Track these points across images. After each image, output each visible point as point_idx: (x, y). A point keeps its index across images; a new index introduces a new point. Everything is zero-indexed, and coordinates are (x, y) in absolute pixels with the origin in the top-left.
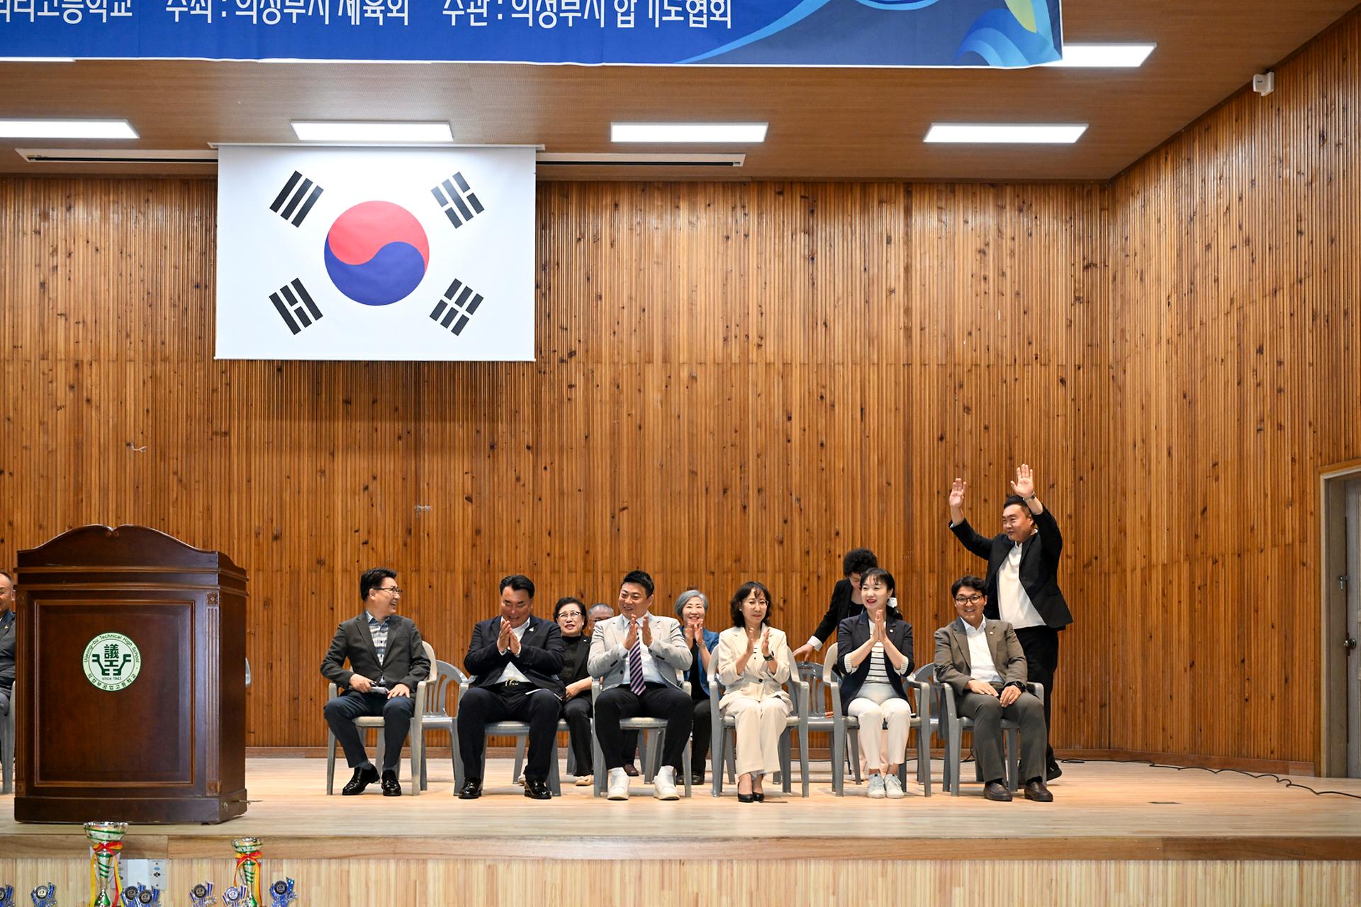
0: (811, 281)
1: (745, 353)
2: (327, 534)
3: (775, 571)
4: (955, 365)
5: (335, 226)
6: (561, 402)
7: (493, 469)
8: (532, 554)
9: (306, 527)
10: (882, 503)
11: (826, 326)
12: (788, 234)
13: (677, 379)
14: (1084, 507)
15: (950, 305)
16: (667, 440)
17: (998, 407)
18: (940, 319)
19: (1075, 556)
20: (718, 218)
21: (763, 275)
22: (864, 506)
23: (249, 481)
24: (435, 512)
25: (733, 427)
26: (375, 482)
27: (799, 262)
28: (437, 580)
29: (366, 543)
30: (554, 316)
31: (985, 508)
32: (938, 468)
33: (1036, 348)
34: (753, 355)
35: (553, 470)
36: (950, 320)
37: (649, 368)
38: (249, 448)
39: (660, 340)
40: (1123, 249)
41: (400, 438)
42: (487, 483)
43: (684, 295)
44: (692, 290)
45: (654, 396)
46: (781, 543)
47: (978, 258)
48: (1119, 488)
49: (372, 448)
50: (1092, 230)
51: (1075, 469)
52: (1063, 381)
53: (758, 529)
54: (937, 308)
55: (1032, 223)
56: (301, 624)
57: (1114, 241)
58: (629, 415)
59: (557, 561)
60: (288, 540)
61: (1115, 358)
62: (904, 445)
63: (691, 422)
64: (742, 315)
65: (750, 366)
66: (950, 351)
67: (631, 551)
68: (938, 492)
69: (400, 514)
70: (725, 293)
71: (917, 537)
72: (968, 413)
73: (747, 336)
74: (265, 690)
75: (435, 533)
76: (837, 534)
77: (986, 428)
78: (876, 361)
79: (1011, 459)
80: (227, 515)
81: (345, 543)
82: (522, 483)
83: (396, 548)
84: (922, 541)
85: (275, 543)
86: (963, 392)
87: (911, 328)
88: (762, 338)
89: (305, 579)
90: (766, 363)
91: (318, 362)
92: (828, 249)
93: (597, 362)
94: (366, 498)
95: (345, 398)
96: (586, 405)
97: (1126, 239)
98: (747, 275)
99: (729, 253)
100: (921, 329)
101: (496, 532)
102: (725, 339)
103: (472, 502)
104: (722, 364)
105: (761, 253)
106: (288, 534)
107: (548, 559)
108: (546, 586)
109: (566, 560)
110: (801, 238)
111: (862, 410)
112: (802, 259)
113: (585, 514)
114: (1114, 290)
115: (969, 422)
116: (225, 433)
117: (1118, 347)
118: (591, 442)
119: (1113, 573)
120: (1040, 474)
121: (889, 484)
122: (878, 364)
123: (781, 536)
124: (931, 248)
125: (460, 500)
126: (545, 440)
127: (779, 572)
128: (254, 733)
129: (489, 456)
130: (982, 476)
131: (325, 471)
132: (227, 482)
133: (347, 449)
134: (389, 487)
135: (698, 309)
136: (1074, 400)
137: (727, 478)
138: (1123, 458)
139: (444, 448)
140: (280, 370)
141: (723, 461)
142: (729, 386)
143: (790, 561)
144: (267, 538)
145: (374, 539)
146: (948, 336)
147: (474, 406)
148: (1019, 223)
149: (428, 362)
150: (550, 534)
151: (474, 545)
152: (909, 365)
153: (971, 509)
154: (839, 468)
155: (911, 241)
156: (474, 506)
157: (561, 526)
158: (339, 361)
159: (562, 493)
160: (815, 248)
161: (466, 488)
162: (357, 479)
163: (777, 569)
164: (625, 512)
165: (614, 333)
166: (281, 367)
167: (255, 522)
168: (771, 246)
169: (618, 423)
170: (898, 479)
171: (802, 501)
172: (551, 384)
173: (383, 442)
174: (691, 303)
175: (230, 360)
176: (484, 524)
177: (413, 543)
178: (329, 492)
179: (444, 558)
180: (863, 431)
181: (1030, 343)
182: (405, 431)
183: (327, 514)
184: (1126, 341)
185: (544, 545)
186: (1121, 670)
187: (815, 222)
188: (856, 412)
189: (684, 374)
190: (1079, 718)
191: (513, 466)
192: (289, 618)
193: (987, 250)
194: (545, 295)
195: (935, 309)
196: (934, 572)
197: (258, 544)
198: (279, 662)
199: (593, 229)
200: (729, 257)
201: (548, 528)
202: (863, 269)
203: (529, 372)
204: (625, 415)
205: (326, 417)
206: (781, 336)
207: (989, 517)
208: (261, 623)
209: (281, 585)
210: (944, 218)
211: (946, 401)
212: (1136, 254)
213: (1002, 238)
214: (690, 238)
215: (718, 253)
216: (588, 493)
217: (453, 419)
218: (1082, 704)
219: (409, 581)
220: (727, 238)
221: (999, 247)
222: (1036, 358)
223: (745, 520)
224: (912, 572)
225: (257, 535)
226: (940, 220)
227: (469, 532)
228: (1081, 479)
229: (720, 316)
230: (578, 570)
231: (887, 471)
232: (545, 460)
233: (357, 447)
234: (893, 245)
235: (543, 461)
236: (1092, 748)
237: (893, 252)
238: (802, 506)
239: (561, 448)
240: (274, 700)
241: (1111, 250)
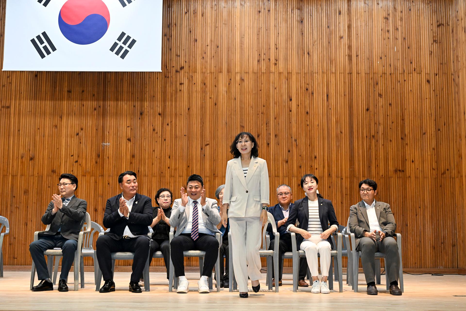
0: (301, 33)
1: (268, 67)
2: (57, 157)
3: (284, 176)
4: (374, 73)
5: (64, 7)
6: (176, 92)
7: (141, 125)
8: (160, 168)
9: (46, 154)
10: (338, 142)
11: (309, 54)
12: (290, 10)
13: (234, 80)
14: (441, 144)
15: (371, 44)
16: (229, 110)
17: (396, 95)
18: (366, 51)
19: (437, 169)
20: (255, 2)
21: (277, 30)
22: (329, 144)
23: (19, 131)
24: (112, 147)
25: (263, 103)
26: (82, 131)
27: (295, 23)
28: (112, 181)
29: (76, 162)
30: (174, 50)
31: (390, 145)
32: (366, 125)
33: (415, 65)
34: (273, 68)
35: (172, 125)
36: (371, 51)
37: (220, 75)
38: (19, 114)
39: (226, 61)
40: (456, 17)
41: (95, 109)
42: (138, 132)
43: (238, 40)
44: (242, 37)
45: (222, 88)
46: (287, 162)
47: (384, 21)
48: (458, 135)
49: (81, 114)
50: (441, 8)
51: (436, 125)
52: (428, 81)
53: (275, 155)
54: (364, 46)
55: (411, 4)
56: (42, 203)
57: (452, 13)
58: (210, 98)
59: (173, 170)
60: (37, 160)
61: (454, 70)
62: (349, 113)
63: (241, 101)
64: (267, 49)
65: (271, 74)
66: (371, 66)
67: (210, 166)
68: (366, 137)
69: (94, 147)
70: (258, 39)
71: (356, 159)
72: (381, 97)
73: (269, 59)
74: (23, 237)
75: (112, 157)
76: (315, 157)
77: (390, 104)
78: (334, 71)
79: (403, 120)
80: (7, 148)
81: (66, 162)
82: (156, 132)
83: (92, 164)
84: (359, 161)
85: (31, 162)
86: (378, 86)
87: (352, 55)
88: (277, 61)
89: (46, 180)
90: (279, 73)
91: (55, 72)
92: (309, 17)
93: (194, 72)
94: (77, 138)
95: (68, 89)
96: (189, 93)
97: (457, 12)
98: (269, 30)
99: (260, 19)
100: (357, 56)
101: (143, 156)
102: (259, 61)
103: (130, 141)
104: (257, 73)
105: (276, 19)
106: (37, 157)
107: (169, 170)
108: (167, 184)
109: (177, 170)
110: (296, 11)
111: (327, 95)
112: (297, 22)
113: (188, 147)
114: (453, 37)
115: (381, 102)
116: (8, 107)
117: (456, 64)
118: (191, 111)
119: (457, 177)
120: (418, 127)
121: (341, 132)
122: (335, 73)
123: (287, 158)
124: (361, 17)
125: (124, 141)
126: (168, 110)
127: (286, 177)
128: (16, 258)
129: (140, 119)
130: (389, 128)
131: (57, 126)
132: (8, 130)
133: (68, 115)
134: (89, 134)
135: (245, 46)
136: (434, 91)
137: (260, 129)
138: (460, 120)
139: (117, 114)
140: (36, 76)
141: (257, 121)
142: (261, 84)
143: (291, 171)
144: (27, 159)
145: (81, 160)
146: (370, 59)
147: (132, 94)
148: (404, 4)
149: (110, 72)
150: (169, 157)
151: (131, 163)
152: (350, 73)
153: (383, 145)
154: (316, 125)
155: (351, 13)
156: (132, 143)
157: (175, 153)
158: (66, 72)
159: (176, 137)
160: (303, 17)
161: (128, 135)
162: (73, 129)
163: (285, 175)
164: (208, 146)
165: (203, 58)
166: (37, 74)
167: (21, 151)
168: (281, 16)
169: (205, 102)
170: (346, 130)
171: (297, 141)
172: (172, 83)
173: (87, 112)
174: (242, 43)
175: (12, 71)
176: (137, 153)
177: (100, 162)
178: (59, 136)
179: (116, 168)
180: (328, 106)
181: (411, 63)
182: (98, 106)
183: (58, 147)
184: (459, 62)
185: (166, 163)
186: (462, 227)
187: (303, 4)
188: (324, 97)
189: (238, 78)
190: (441, 252)
191: (152, 123)
192: (37, 200)
193: (389, 17)
194: (169, 39)
195: (364, 47)
196: (365, 177)
197: (22, 162)
198: (30, 222)
199: (193, 8)
200: (260, 21)
201: (169, 154)
202: (327, 27)
203: (160, 77)
204: (208, 98)
205: (58, 99)
206: (286, 59)
207: (392, 149)
208: (22, 201)
209: (33, 183)
210: (367, 2)
211: (370, 91)
212: (462, 19)
213: (396, 11)
214: (241, 12)
215: (255, 19)
216: (189, 137)
217: (122, 100)
218: (442, 244)
219: (98, 181)
220: (260, 12)
221: (395, 16)
222: (415, 70)
223: (269, 151)
224: (354, 176)
225: (22, 157)
226: (365, 3)
227: (129, 157)
228: (439, 130)
229: (256, 50)
230: (184, 175)
231: (340, 126)
232: (168, 120)
233: (74, 114)
234: (342, 15)
235: (167, 121)
236: (449, 268)
237: (342, 18)
238: (298, 143)
239: (176, 114)
240: (27, 241)
241: (451, 17)
